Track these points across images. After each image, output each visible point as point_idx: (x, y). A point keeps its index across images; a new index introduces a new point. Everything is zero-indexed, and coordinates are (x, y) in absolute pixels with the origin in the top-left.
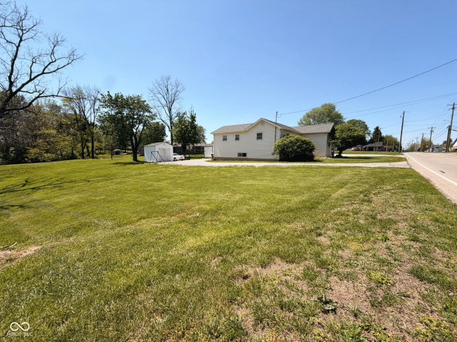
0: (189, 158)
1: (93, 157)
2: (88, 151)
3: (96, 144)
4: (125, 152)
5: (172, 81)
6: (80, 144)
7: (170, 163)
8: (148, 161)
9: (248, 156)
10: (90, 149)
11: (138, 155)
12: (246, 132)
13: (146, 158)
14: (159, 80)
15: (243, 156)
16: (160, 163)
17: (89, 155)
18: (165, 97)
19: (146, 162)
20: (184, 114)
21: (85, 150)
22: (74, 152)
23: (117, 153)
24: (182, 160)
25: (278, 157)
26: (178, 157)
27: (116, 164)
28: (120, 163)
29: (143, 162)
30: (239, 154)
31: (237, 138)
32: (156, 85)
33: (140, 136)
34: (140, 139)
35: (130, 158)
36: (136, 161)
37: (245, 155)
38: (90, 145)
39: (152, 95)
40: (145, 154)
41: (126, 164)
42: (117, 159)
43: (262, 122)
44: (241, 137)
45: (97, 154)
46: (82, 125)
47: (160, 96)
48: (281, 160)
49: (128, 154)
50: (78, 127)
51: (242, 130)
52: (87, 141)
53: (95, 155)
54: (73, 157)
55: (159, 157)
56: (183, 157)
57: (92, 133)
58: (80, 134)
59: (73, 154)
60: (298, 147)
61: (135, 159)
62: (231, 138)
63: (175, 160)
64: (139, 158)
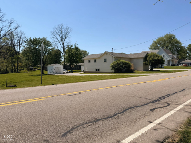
0: (72, 72)
1: (18, 72)
2: (15, 68)
3: (20, 64)
4: (36, 69)
5: (64, 26)
6: (11, 65)
7: (60, 74)
8: (49, 73)
9: (100, 71)
10: (16, 67)
11: (44, 70)
12: (99, 58)
13: (49, 72)
14: (57, 26)
15: (98, 71)
16: (55, 75)
17: (15, 71)
18: (61, 36)
19: (48, 74)
20: (71, 46)
21: (13, 68)
22: (8, 69)
23: (32, 69)
24: (68, 73)
25: (113, 71)
26: (66, 71)
27: (33, 75)
28: (34, 75)
29: (47, 75)
30: (96, 70)
31: (95, 61)
32: (55, 29)
33: (46, 60)
34: (45, 62)
35: (39, 72)
36: (43, 74)
37: (99, 70)
38: (16, 64)
39: (52, 35)
40: (48, 70)
41: (38, 75)
42: (32, 73)
43: (106, 53)
44: (97, 61)
45: (20, 70)
46: (12, 53)
47: (57, 35)
48: (115, 73)
49: (38, 70)
50: (10, 54)
51: (97, 57)
52: (15, 62)
53: (19, 71)
54: (7, 72)
55: (55, 72)
56: (68, 71)
57: (18, 58)
58: (11, 58)
59: (7, 70)
60: (121, 66)
61: (43, 73)
62: (92, 61)
63: (64, 73)
64: (45, 72)
